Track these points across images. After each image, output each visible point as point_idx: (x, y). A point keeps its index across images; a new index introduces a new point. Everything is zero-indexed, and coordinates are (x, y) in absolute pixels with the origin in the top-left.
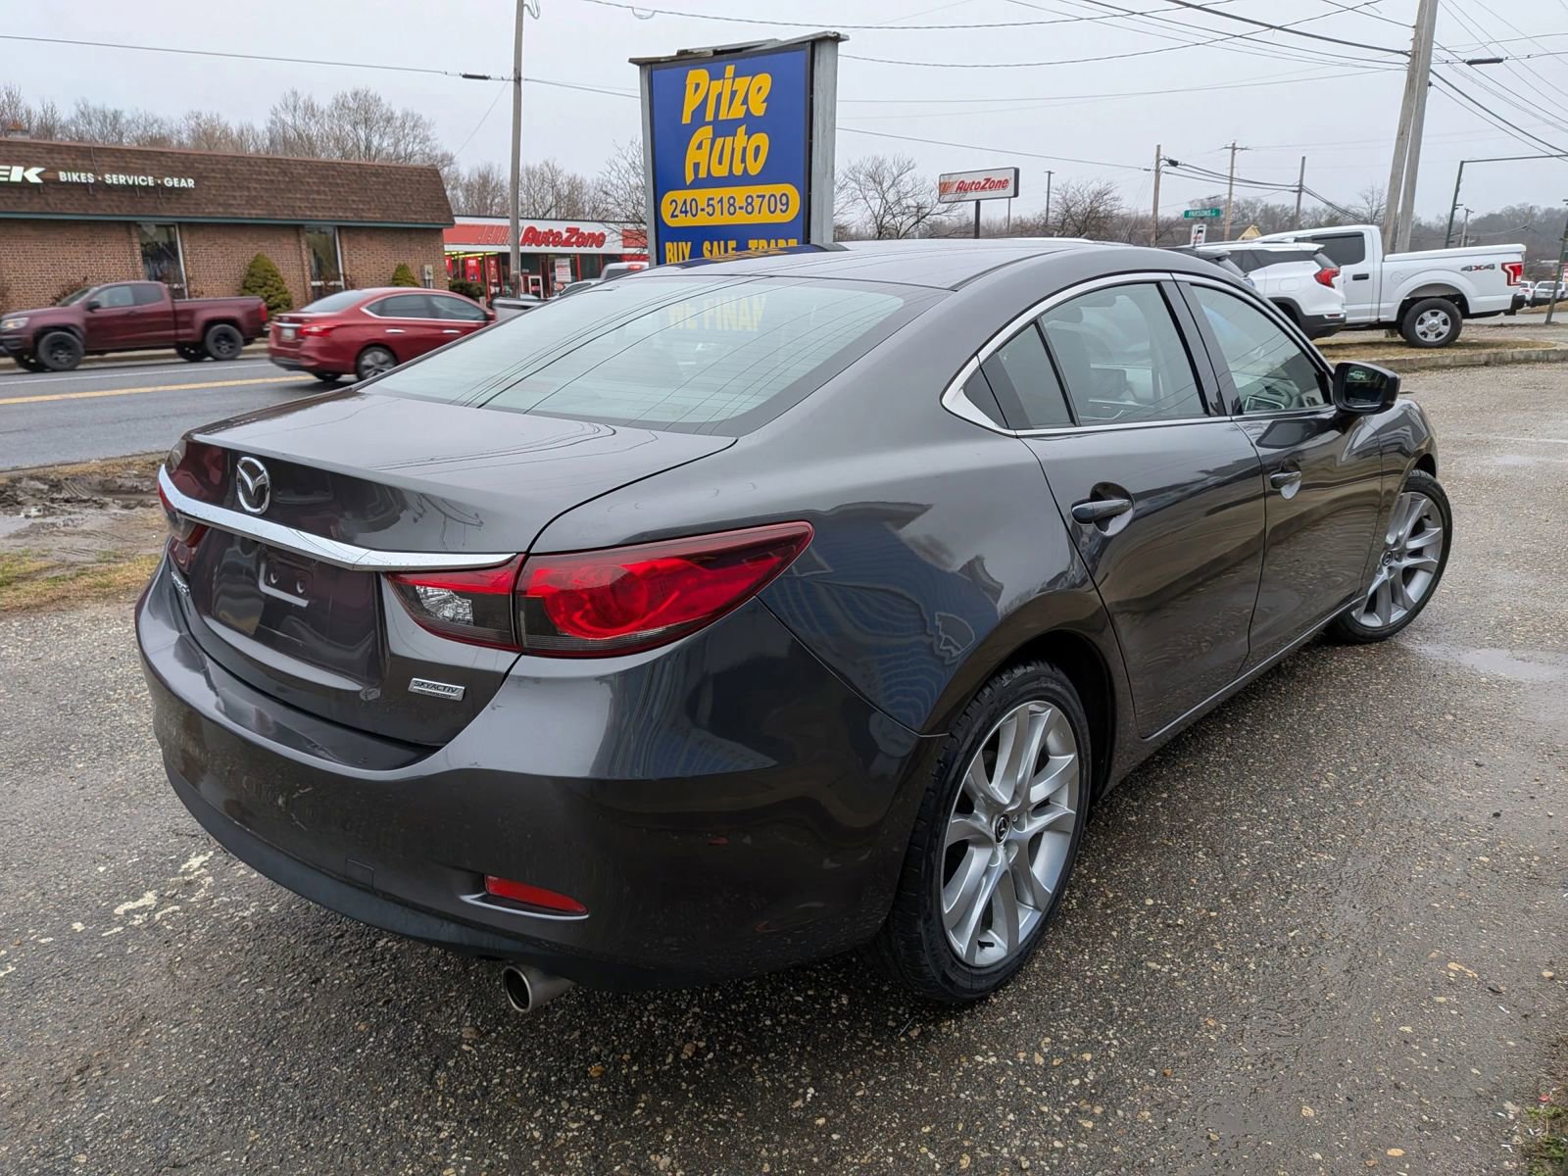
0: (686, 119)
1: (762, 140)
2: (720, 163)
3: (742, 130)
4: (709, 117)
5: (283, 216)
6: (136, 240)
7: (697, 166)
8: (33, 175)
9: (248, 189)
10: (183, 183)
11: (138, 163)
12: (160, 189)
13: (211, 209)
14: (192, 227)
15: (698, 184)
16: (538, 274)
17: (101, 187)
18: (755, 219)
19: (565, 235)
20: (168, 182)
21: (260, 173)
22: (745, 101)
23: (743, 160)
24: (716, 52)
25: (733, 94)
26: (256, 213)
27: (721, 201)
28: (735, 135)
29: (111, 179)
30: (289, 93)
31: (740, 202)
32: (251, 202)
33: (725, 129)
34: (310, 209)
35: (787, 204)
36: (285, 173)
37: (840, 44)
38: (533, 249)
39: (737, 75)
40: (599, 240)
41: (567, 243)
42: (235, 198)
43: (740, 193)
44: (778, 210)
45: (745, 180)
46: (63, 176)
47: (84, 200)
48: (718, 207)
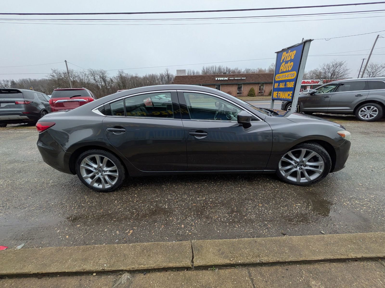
0: (281, 62)
1: (292, 63)
2: (285, 68)
3: (289, 62)
4: (285, 61)
5: (257, 82)
6: (237, 86)
7: (281, 70)
8: (227, 79)
9: (253, 78)
10: (244, 78)
11: (239, 76)
12: (241, 79)
13: (247, 82)
14: (244, 84)
15: (282, 73)
16: (303, 89)
17: (234, 80)
18: (289, 78)
19: (310, 82)
20: (242, 78)
21: (255, 76)
22: (291, 57)
23: (288, 68)
24: (288, 48)
25: (289, 55)
26: (253, 82)
27: (284, 76)
28: (288, 63)
29: (236, 78)
30: (272, 63)
31: (287, 75)
32: (253, 80)
33: (287, 62)
34: (261, 81)
35: (294, 75)
36: (258, 76)
37: (311, 42)
38: (303, 85)
39: (291, 52)
40: (317, 82)
41: (311, 83)
42: (250, 80)
43: (287, 74)
44: (292, 77)
45: (289, 71)
46: (230, 79)
47: (232, 81)
48: (283, 77)
